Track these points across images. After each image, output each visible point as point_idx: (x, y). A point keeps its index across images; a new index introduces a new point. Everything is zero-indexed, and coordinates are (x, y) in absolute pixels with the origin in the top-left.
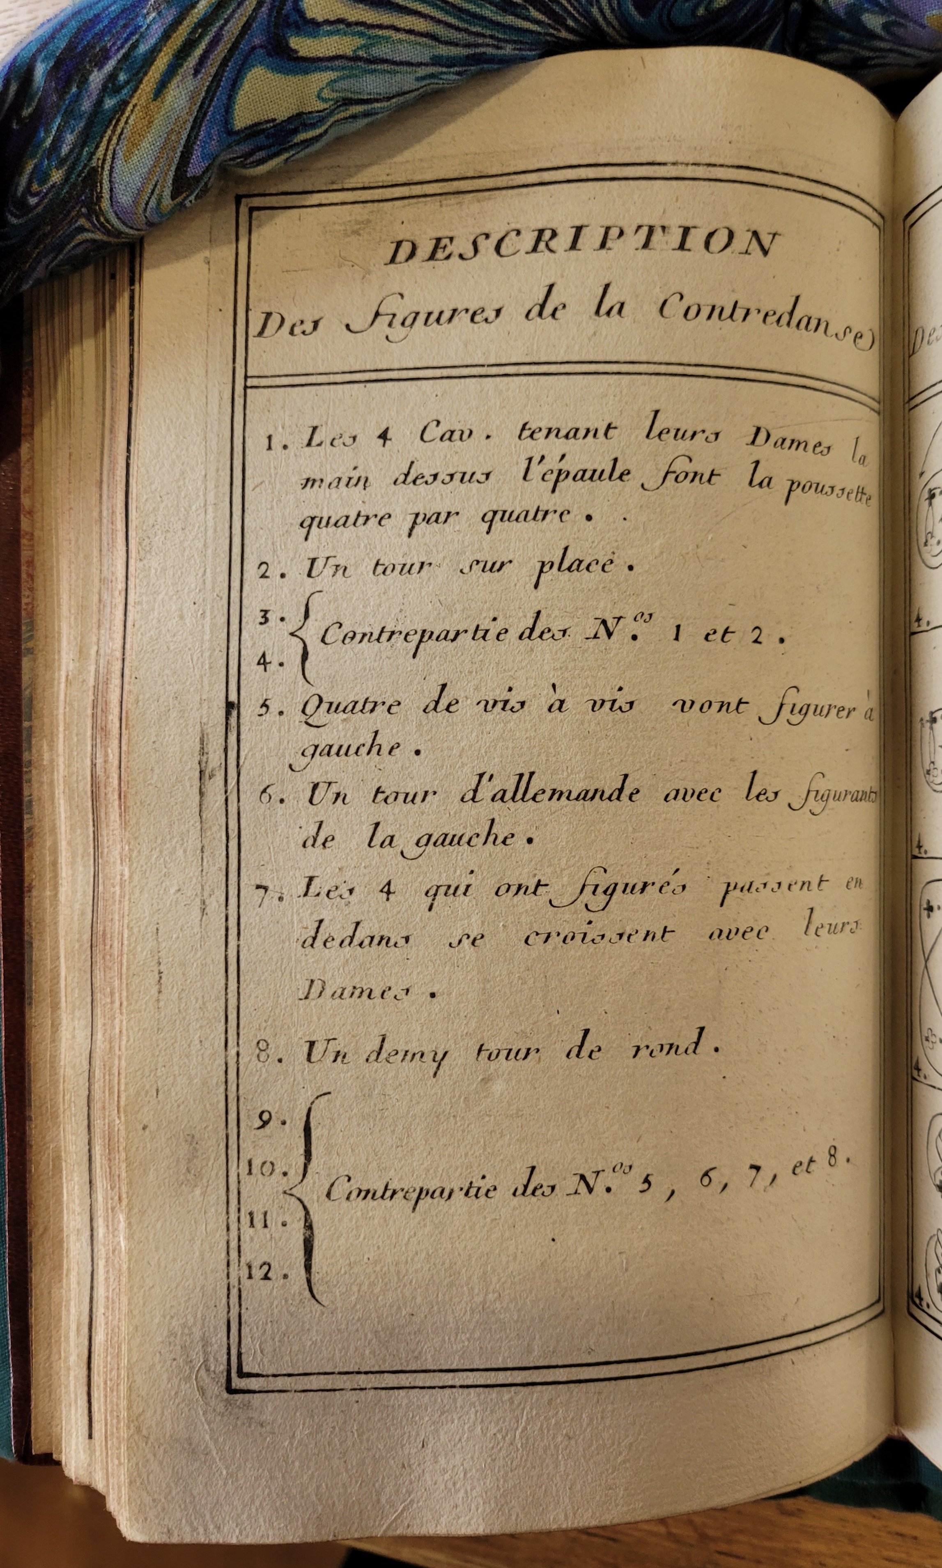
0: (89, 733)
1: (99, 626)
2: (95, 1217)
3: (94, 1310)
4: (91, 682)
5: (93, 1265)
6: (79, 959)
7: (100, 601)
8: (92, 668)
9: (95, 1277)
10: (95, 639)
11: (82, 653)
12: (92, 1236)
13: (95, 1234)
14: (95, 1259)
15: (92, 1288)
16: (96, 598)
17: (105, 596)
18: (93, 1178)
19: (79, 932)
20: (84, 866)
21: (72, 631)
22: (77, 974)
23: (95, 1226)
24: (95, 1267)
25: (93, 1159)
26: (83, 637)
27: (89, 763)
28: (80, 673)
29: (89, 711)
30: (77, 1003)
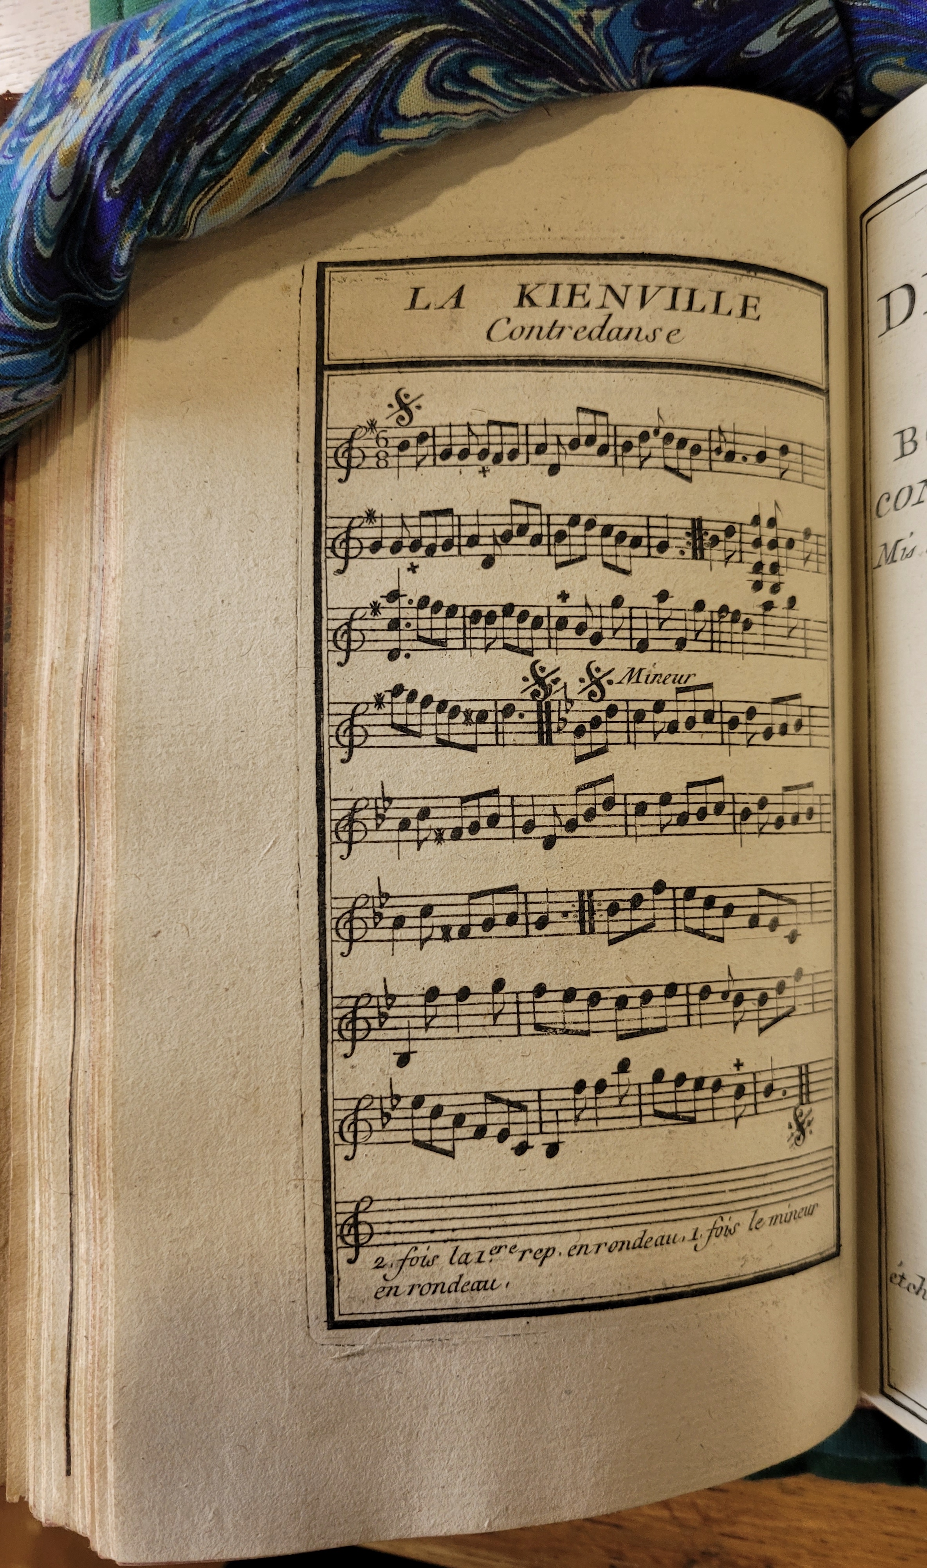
0: (76, 721)
1: (89, 615)
2: (76, 1232)
3: (74, 1333)
4: (79, 669)
5: (72, 1285)
6: (60, 956)
7: (90, 589)
8: (80, 657)
9: (75, 1297)
10: (83, 627)
11: (69, 641)
12: (72, 1252)
13: (75, 1250)
14: (75, 1278)
15: (71, 1310)
16: (85, 587)
17: (96, 583)
18: (74, 1189)
19: (61, 927)
20: (67, 858)
21: (58, 619)
22: (57, 972)
23: (76, 1241)
24: (75, 1286)
25: (75, 1169)
26: (70, 624)
27: (75, 751)
28: (66, 660)
29: (77, 699)
30: (57, 1003)
